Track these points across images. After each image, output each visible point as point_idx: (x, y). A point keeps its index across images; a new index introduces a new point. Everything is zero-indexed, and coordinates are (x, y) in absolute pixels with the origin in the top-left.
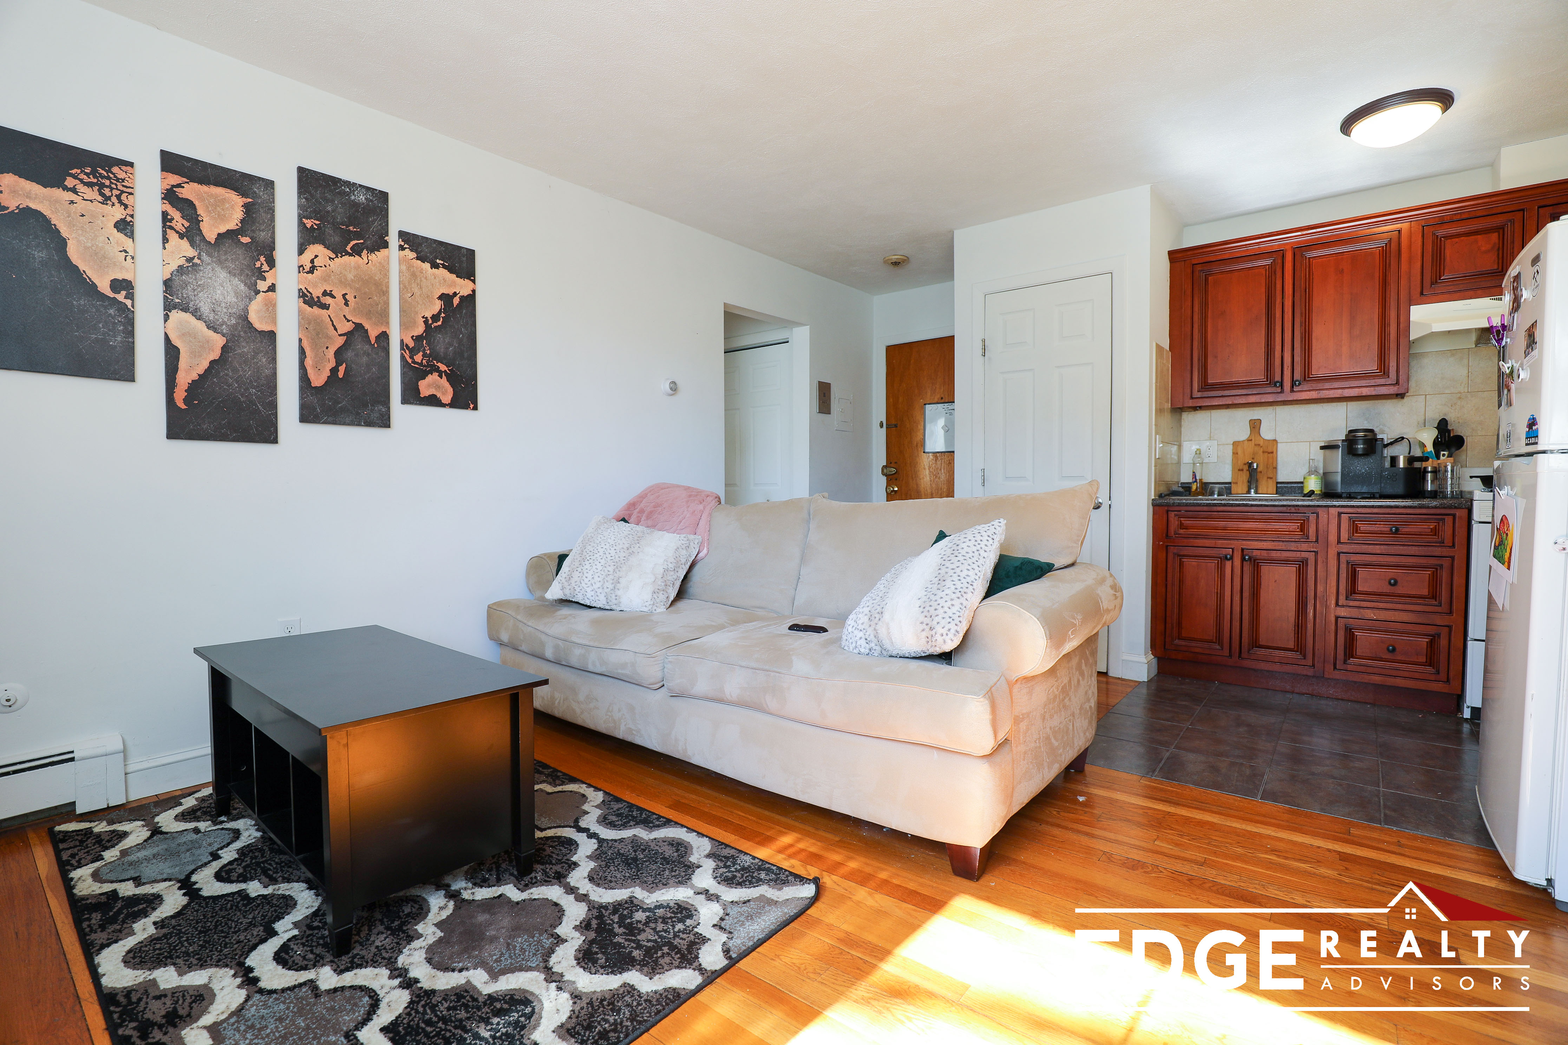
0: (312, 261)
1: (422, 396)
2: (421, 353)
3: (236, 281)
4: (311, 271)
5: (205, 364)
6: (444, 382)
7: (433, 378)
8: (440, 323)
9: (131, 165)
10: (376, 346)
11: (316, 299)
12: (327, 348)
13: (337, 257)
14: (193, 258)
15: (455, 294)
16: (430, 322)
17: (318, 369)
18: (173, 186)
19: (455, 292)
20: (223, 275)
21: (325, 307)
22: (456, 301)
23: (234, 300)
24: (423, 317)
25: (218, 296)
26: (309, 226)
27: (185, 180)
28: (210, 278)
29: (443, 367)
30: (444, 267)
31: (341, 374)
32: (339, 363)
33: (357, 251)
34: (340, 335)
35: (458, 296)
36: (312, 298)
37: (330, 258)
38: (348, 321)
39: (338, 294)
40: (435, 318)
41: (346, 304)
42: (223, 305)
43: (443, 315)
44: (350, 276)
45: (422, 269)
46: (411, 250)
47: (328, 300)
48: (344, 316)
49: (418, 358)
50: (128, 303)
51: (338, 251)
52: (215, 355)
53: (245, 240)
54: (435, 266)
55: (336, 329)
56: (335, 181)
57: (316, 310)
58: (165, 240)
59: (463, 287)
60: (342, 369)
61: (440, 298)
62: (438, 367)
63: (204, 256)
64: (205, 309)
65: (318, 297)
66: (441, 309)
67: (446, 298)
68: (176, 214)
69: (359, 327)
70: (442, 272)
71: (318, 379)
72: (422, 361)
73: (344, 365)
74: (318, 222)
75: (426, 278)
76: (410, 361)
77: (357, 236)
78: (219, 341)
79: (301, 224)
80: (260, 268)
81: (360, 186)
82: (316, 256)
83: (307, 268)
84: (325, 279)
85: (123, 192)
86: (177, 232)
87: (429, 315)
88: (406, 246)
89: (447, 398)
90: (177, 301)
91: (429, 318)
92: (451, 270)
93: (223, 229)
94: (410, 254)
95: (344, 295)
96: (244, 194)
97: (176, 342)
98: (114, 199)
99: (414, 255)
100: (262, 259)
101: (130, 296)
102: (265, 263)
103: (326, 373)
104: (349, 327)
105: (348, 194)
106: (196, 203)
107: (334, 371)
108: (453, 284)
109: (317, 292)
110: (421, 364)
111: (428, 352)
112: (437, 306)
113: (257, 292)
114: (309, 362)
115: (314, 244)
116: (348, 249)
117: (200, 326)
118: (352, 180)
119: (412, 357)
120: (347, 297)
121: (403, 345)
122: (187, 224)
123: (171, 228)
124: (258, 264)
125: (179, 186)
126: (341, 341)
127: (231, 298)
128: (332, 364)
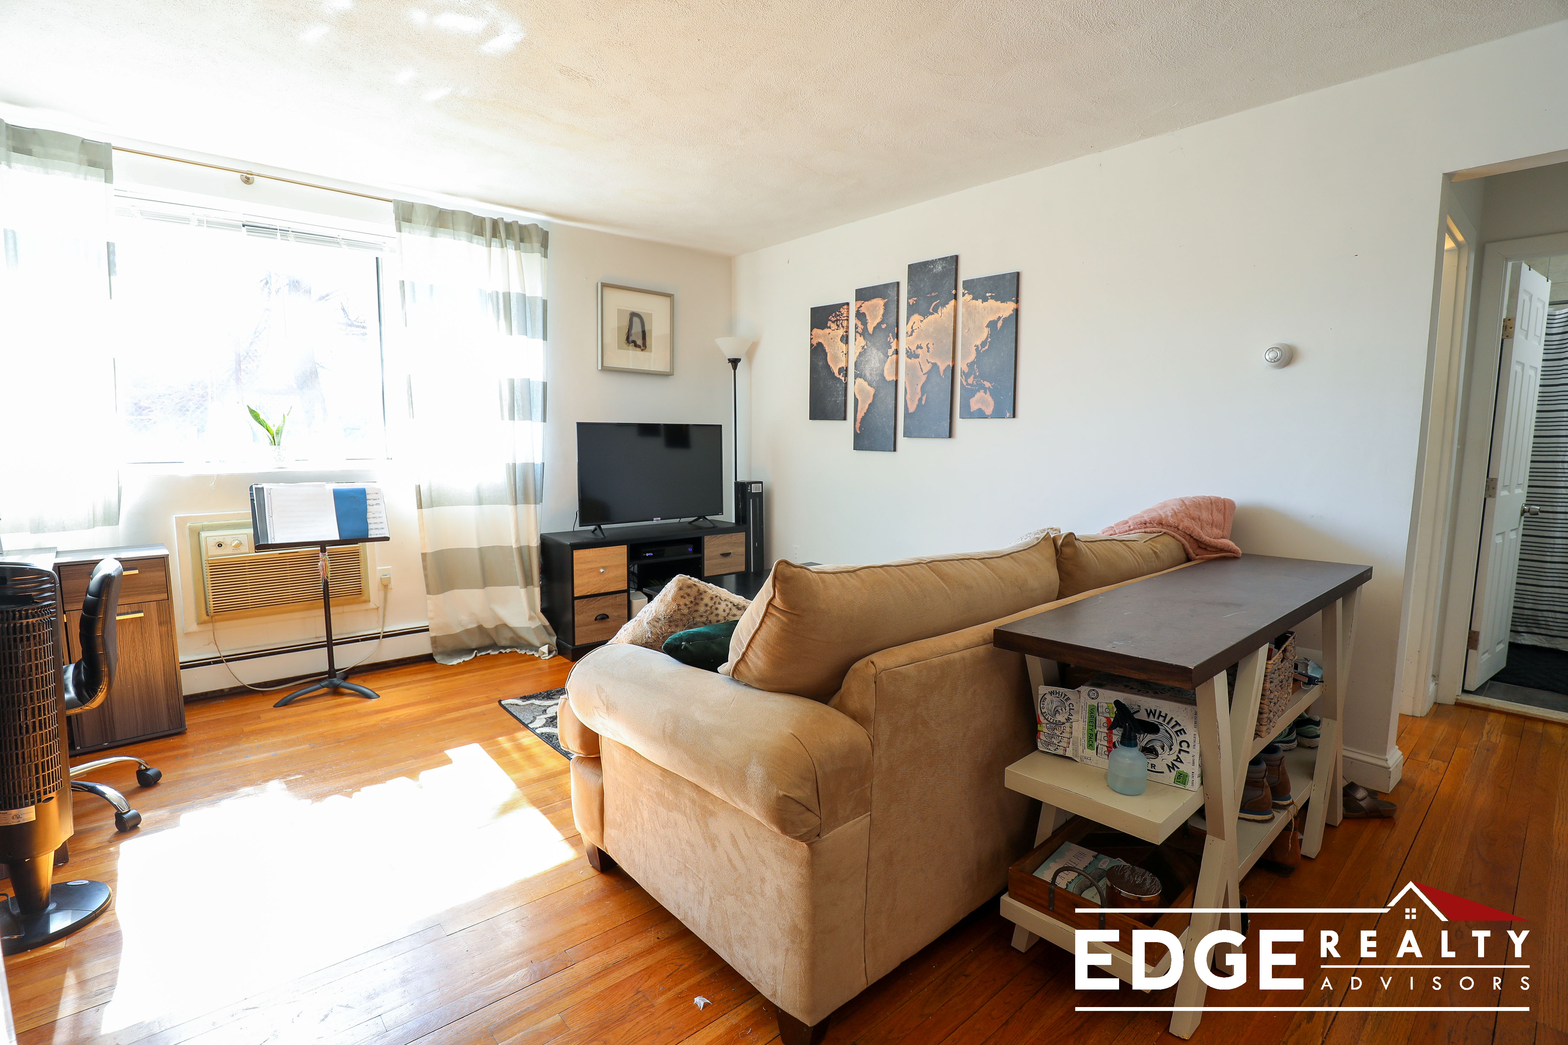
0: (912, 328)
1: (972, 411)
2: (973, 376)
3: (880, 353)
4: (911, 335)
5: (867, 406)
6: (989, 398)
7: (980, 394)
8: (987, 347)
9: (848, 304)
10: (943, 377)
11: (913, 353)
12: (917, 385)
13: (925, 319)
14: (864, 346)
15: (999, 318)
16: (980, 348)
17: (912, 400)
18: (859, 308)
19: (1000, 316)
20: (875, 351)
21: (917, 356)
22: (1000, 324)
23: (879, 365)
24: (975, 346)
25: (873, 365)
26: (911, 304)
27: (863, 302)
28: (870, 355)
29: (987, 384)
30: (992, 298)
31: (923, 403)
32: (922, 395)
33: (936, 310)
34: (924, 374)
35: (1002, 319)
36: (911, 352)
37: (921, 321)
38: (929, 363)
39: (924, 346)
40: (983, 344)
41: (928, 351)
42: (874, 370)
43: (989, 340)
44: (931, 330)
45: (976, 306)
46: (969, 294)
47: (919, 351)
48: (927, 360)
49: (970, 381)
50: (843, 379)
51: (925, 314)
52: (870, 401)
53: (884, 326)
54: (985, 300)
55: (922, 371)
56: (925, 264)
57: (913, 360)
58: (856, 339)
59: (1007, 309)
60: (924, 398)
61: (988, 326)
62: (984, 385)
63: (869, 344)
64: (868, 375)
65: (914, 351)
66: (988, 336)
67: (992, 325)
68: (859, 324)
69: (934, 365)
70: (991, 302)
71: (912, 409)
72: (973, 382)
73: (925, 395)
74: (915, 299)
75: (978, 313)
76: (965, 383)
77: (936, 298)
78: (872, 391)
79: (908, 303)
80: (890, 341)
81: (939, 259)
82: (914, 323)
83: (909, 333)
84: (918, 337)
85: (843, 320)
86: (859, 333)
87: (979, 343)
88: (966, 292)
89: (989, 411)
90: (859, 372)
91: (979, 346)
92: (996, 298)
93: (875, 324)
94: (968, 297)
95: (927, 345)
96: (884, 299)
97: (858, 397)
98: (840, 326)
99: (971, 296)
100: (891, 335)
101: (846, 375)
102: (891, 337)
103: (916, 402)
104: (929, 366)
105: (932, 269)
106: (866, 313)
107: (920, 400)
108: (999, 309)
109: (913, 348)
110: (972, 385)
111: (978, 374)
112: (986, 332)
113: (888, 357)
114: (908, 396)
115: (913, 315)
116: (931, 311)
117: (865, 384)
118: (934, 258)
119: (966, 381)
120: (929, 346)
121: (963, 372)
122: (862, 327)
123: (857, 332)
124: (889, 340)
125: (861, 306)
126: (924, 378)
127: (878, 365)
128: (919, 396)
